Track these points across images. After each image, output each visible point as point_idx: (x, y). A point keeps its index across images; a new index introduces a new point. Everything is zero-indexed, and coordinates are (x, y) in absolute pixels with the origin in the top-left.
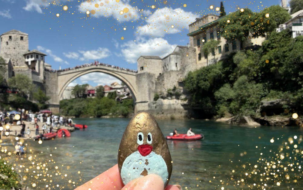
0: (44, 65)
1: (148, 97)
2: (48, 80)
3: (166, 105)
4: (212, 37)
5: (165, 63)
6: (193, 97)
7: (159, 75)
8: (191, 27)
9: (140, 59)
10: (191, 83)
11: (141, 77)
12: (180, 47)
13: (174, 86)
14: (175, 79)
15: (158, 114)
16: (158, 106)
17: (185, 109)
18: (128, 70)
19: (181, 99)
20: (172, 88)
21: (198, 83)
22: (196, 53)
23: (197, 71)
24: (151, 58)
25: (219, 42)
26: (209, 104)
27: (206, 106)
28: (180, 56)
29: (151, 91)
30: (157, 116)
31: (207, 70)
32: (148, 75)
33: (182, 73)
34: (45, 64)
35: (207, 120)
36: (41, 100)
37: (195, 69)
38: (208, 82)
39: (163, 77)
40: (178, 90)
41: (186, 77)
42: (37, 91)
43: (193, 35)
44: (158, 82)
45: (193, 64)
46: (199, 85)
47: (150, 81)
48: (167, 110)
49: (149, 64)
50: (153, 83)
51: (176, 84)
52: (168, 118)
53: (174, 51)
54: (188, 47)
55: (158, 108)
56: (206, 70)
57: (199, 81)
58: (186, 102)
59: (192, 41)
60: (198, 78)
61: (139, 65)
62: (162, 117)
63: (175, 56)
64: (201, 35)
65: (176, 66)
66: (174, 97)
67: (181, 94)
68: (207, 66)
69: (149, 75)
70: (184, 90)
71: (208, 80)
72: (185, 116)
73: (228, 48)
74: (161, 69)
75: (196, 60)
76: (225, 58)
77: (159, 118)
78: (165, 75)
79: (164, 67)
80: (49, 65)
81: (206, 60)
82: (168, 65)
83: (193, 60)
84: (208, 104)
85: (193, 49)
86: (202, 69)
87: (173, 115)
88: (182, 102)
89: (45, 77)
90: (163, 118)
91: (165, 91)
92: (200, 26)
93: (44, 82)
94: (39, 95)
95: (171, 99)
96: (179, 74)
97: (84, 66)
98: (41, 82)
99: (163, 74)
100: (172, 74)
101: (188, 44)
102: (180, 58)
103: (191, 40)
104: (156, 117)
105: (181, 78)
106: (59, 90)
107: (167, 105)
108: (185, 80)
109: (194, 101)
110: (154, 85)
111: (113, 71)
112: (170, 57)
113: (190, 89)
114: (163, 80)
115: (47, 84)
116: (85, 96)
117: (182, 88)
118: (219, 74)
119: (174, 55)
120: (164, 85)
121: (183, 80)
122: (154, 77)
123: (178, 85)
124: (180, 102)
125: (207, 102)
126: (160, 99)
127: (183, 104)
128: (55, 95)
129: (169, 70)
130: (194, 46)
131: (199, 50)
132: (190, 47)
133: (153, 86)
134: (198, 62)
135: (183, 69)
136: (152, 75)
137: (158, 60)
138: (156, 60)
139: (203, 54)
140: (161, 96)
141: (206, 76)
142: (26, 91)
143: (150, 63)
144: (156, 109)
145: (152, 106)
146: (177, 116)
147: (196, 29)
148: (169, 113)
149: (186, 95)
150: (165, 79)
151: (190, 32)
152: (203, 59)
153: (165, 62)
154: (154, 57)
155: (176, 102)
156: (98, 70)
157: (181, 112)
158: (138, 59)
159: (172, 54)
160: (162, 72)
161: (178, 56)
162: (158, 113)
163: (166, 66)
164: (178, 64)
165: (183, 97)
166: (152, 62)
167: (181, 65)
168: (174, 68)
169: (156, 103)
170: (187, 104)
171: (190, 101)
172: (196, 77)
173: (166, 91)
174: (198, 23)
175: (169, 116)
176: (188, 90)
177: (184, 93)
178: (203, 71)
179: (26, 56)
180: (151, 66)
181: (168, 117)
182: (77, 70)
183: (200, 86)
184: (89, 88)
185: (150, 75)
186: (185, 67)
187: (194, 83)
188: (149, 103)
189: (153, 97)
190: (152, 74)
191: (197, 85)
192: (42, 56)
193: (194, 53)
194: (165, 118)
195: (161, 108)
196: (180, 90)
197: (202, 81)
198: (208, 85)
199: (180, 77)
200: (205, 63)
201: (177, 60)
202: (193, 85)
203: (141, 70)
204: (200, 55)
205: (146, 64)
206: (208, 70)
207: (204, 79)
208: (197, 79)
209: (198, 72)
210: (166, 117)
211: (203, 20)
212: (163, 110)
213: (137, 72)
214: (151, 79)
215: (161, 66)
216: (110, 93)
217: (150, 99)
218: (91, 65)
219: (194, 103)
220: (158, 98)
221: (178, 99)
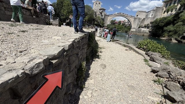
0: (105, 13)
2: (105, 18)
3: (142, 30)
4: (174, 4)
6: (155, 29)
9: (137, 12)
11: (136, 19)
12: (157, 7)
14: (149, 21)
15: (138, 33)
16: (139, 30)
17: (150, 33)
18: (132, 16)
20: (147, 24)
21: (159, 23)
22: (163, 11)
24: (142, 12)
25: (177, 6)
26: (161, 32)
27: (159, 33)
29: (138, 25)
31: (165, 18)
35: (157, 37)
37: (160, 17)
40: (149, 25)
41: (154, 20)
42: (102, 21)
43: (165, 2)
44: (142, 21)
45: (160, 15)
46: (159, 24)
47: (139, 21)
48: (142, 32)
51: (149, 23)
53: (153, 9)
58: (150, 30)
59: (164, 5)
61: (137, 14)
64: (169, 2)
65: (152, 16)
66: (146, 28)
70: (152, 25)
71: (163, 23)
73: (181, 9)
76: (176, 13)
78: (146, 19)
82: (148, 15)
83: (161, 13)
85: (162, 9)
86: (163, 18)
90: (140, 35)
94: (102, 23)
98: (103, 18)
100: (149, 19)
102: (155, 13)
106: (108, 21)
111: (126, 16)
112: (150, 12)
113: (154, 25)
116: (114, 24)
120: (144, 23)
121: (152, 22)
124: (148, 30)
125: (160, 31)
129: (148, 17)
130: (164, 7)
131: (165, 9)
132: (161, 7)
133: (140, 23)
134: (163, 15)
135: (154, 17)
137: (145, 13)
140: (142, 27)
141: (163, 21)
146: (145, 34)
150: (145, 21)
152: (166, 13)
157: (147, 34)
159: (152, 11)
161: (154, 11)
166: (142, 14)
168: (151, 16)
171: (153, 30)
172: (159, 21)
173: (144, 25)
175: (142, 34)
177: (151, 27)
179: (100, 10)
182: (114, 15)
184: (116, 21)
186: (156, 16)
188: (136, 29)
190: (140, 18)
192: (105, 10)
197: (161, 23)
199: (152, 20)
200: (166, 15)
201: (153, 13)
202: (156, 24)
203: (137, 16)
204: (165, 11)
205: (140, 14)
209: (161, 19)
212: (140, 32)
213: (135, 17)
215: (145, 15)
216: (123, 24)
217: (137, 27)
220: (140, 27)
221: (148, 29)
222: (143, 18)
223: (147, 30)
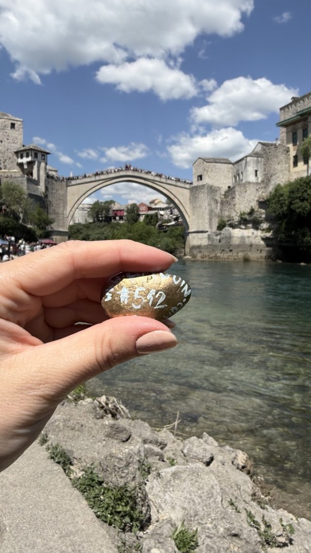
0: (46, 169)
1: (208, 224)
2: (52, 193)
3: (236, 239)
5: (238, 170)
6: (282, 227)
7: (227, 188)
8: (283, 111)
9: (197, 163)
10: (280, 203)
11: (198, 192)
12: (262, 144)
13: (250, 208)
14: (253, 197)
15: (223, 252)
16: (223, 238)
17: (268, 246)
18: (178, 180)
19: (262, 228)
20: (248, 210)
21: (291, 203)
22: (289, 155)
23: (290, 184)
24: (216, 161)
26: (308, 239)
27: (303, 242)
28: (263, 159)
29: (213, 214)
30: (222, 254)
32: (209, 188)
33: (265, 188)
34: (48, 167)
35: (302, 264)
36: (41, 224)
37: (287, 180)
38: (308, 203)
39: (234, 192)
40: (257, 215)
41: (271, 193)
42: (34, 209)
43: (285, 124)
44: (225, 200)
45: (284, 172)
46: (292, 207)
47: (213, 198)
48: (239, 246)
49: (211, 171)
50: (216, 202)
51: (254, 204)
52: (240, 259)
53: (253, 151)
54: (277, 145)
55: (223, 242)
56: (305, 182)
57: (293, 200)
58: (268, 235)
59: (285, 134)
60: (292, 195)
61: (196, 172)
62: (230, 257)
63: (255, 158)
64: (300, 125)
65: (256, 175)
66: (250, 225)
67: (262, 220)
68: (308, 177)
69: (211, 188)
70: (266, 214)
71: (307, 200)
72: (267, 257)
74: (231, 179)
75: (289, 166)
77: (225, 258)
78: (237, 189)
79: (235, 177)
80: (54, 169)
81: (305, 167)
82: (242, 173)
83: (284, 165)
84: (306, 238)
85: (284, 148)
86: (299, 181)
87: (247, 254)
88: (262, 233)
89: (47, 188)
90: (231, 259)
91: (236, 215)
92: (299, 109)
93: (46, 196)
94: (37, 216)
95: (245, 229)
96: (259, 188)
97: (107, 173)
98: (40, 195)
99: (234, 187)
100: (248, 188)
101: (277, 139)
102: (262, 163)
103: (283, 132)
104: (219, 257)
105: (263, 194)
106: (69, 209)
107: (238, 238)
108: (269, 198)
109: (283, 233)
110: (219, 205)
111: (153, 181)
112: (246, 160)
113: (277, 214)
114: (233, 198)
115: (50, 198)
116: (108, 219)
117: (263, 211)
119: (254, 157)
120: (234, 205)
121: (265, 199)
122: (218, 192)
123: (257, 207)
124: (259, 233)
125: (304, 235)
126: (227, 228)
127: (264, 237)
128: (62, 215)
129: (244, 182)
130: (288, 142)
131: (294, 150)
132: (279, 145)
133: (217, 206)
134: (293, 170)
135: (267, 179)
136: (216, 189)
137: (226, 165)
138: (223, 165)
139: (300, 157)
140: (229, 222)
141: (304, 193)
142: (18, 209)
143: (214, 169)
144: (220, 244)
145: (214, 240)
146: (254, 255)
147: (290, 115)
148: (242, 251)
149: (269, 223)
150: (237, 196)
151: (282, 120)
152: (301, 164)
153: (238, 168)
154: (220, 159)
155: (253, 233)
156: (130, 179)
157: (261, 250)
158: (195, 163)
159: (250, 156)
160: (233, 184)
161: (260, 159)
162: (224, 250)
163: (239, 175)
164: (258, 172)
165: (265, 226)
166: (216, 169)
167: (264, 174)
168: (252, 178)
169: (220, 234)
170: (271, 237)
171: (276, 232)
172: (288, 194)
173: (238, 214)
174: (295, 105)
175: (241, 255)
176: (273, 214)
177: (267, 220)
178: (300, 184)
179: (19, 154)
180: (215, 174)
181: (240, 257)
182: (98, 178)
183: (293, 209)
184: (115, 207)
185: (213, 189)
186: (271, 176)
187: (285, 204)
188: (209, 233)
189: (217, 225)
190: (215, 187)
191: (289, 207)
192: (44, 154)
193: (285, 154)
194: (235, 259)
195: (229, 243)
196: (261, 214)
197: (298, 200)
198: (306, 207)
199: (261, 193)
200: (304, 171)
201: (257, 166)
202: (282, 207)
203: (198, 180)
204: (296, 157)
205: (208, 171)
206: (308, 183)
207: (301, 198)
208: (289, 197)
209: (292, 187)
210: (236, 257)
211: (303, 101)
212: (231, 245)
213: (191, 184)
214: (215, 195)
215: (231, 175)
216: (147, 216)
217: (211, 228)
218: (118, 171)
219: (283, 236)
220: (224, 226)
221: (257, 229)
222: (225, 188)
223: (254, 236)
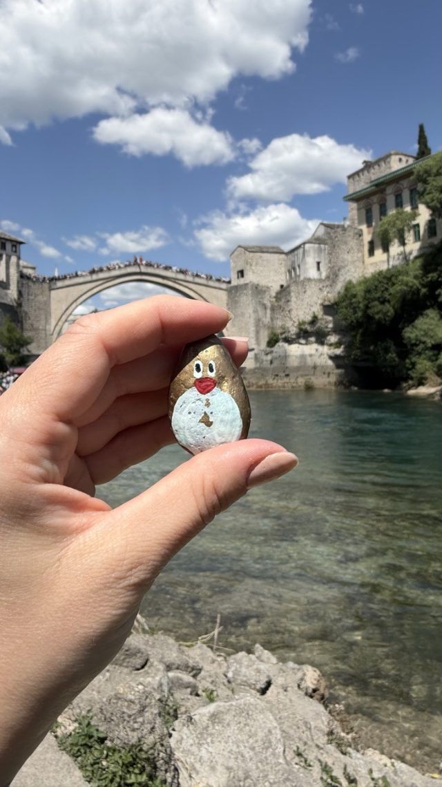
0: (18, 265)
1: (255, 339)
2: (28, 300)
3: (294, 358)
4: (399, 204)
5: (293, 262)
6: (356, 340)
7: (278, 288)
8: (351, 180)
9: (236, 253)
10: (352, 307)
11: (238, 294)
12: (327, 226)
13: (312, 315)
14: (315, 299)
15: (276, 378)
16: (276, 358)
17: (338, 367)
18: (209, 278)
19: (329, 343)
20: (309, 318)
21: (367, 307)
22: (362, 240)
23: (365, 281)
24: (262, 250)
25: (415, 215)
26: (392, 356)
27: (385, 360)
28: (327, 246)
29: (261, 325)
30: (275, 381)
31: (387, 278)
32: (254, 288)
33: (331, 286)
34: (22, 263)
35: (386, 391)
36: (12, 346)
37: (360, 275)
38: (390, 306)
39: (289, 293)
40: (321, 324)
41: (339, 293)
43: (356, 198)
44: (276, 304)
45: (357, 263)
46: (370, 312)
47: (259, 302)
48: (298, 369)
49: (257, 264)
50: (265, 307)
51: (317, 310)
52: (300, 386)
53: (314, 235)
54: (346, 226)
55: (276, 364)
56: (385, 277)
57: (369, 303)
58: (338, 351)
59: (355, 212)
60: (368, 296)
61: (235, 267)
62: (286, 385)
63: (317, 246)
64: (375, 199)
65: (318, 269)
66: (313, 339)
67: (329, 332)
68: (388, 270)
69: (256, 288)
70: (335, 323)
71: (389, 302)
72: (338, 383)
73: (435, 228)
74: (284, 275)
75: (363, 256)
76: (428, 251)
77: (279, 387)
78: (293, 288)
79: (290, 272)
80: (30, 265)
81: (385, 256)
82: (299, 266)
83: (356, 254)
84: (390, 355)
85: (356, 231)
86: (377, 276)
87: (310, 379)
88: (330, 349)
89: (20, 294)
90: (288, 387)
91: (293, 325)
92: (374, 178)
93: (20, 305)
94: (6, 334)
95: (306, 344)
96: (323, 287)
97: (109, 269)
98: (11, 304)
99: (288, 286)
100: (308, 287)
101: (345, 219)
102: (326, 252)
103: (352, 209)
104: (272, 384)
105: (330, 295)
106: (53, 322)
107: (296, 357)
108: (337, 300)
109: (358, 348)
110: (269, 311)
111: (175, 280)
112: (304, 248)
113: (349, 321)
114: (288, 301)
115: (25, 308)
117: (330, 318)
118: (415, 287)
119: (315, 243)
120: (289, 311)
121: (332, 301)
122: (267, 293)
123: (321, 313)
124: (325, 350)
125: (387, 350)
126: (281, 344)
127: (332, 355)
128: (43, 332)
129: (302, 278)
130: (360, 223)
131: (369, 233)
132: (349, 226)
133: (266, 313)
134: (369, 260)
135: (333, 274)
136: (264, 289)
137: (276, 256)
138: (273, 255)
139: (378, 242)
140: (284, 336)
141: (385, 292)
143: (260, 261)
144: (272, 366)
145: (262, 361)
146: (319, 381)
147: (362, 185)
148: (302, 376)
149: (339, 334)
150: (294, 299)
151: (351, 191)
152: (379, 252)
153: (293, 259)
154: (267, 248)
155: (317, 350)
156: (141, 277)
157: (329, 374)
158: (233, 253)
159: (309, 242)
160: (287, 281)
161: (322, 246)
162: (277, 375)
163: (294, 269)
164: (321, 265)
165: (333, 339)
166: (263, 261)
167: (329, 267)
168: (313, 273)
169: (271, 352)
170: (342, 354)
171: (349, 347)
172: (363, 294)
173: (296, 324)
174: (368, 172)
175: (301, 381)
176: (344, 323)
177: (336, 330)
178: (378, 280)
180: (262, 269)
181: (300, 384)
182: (95, 277)
183: (371, 315)
185: (260, 288)
186: (339, 270)
187: (359, 308)
188: (256, 351)
189: (266, 340)
190: (263, 287)
191: (365, 312)
192: (14, 243)
193: (357, 239)
194: (293, 387)
195: (284, 364)
196: (327, 322)
197: (376, 303)
198: (388, 311)
199: (325, 293)
200: (384, 262)
201: (319, 256)
202: (355, 312)
203: (238, 278)
204: (371, 243)
205: (251, 265)
206: (389, 279)
207: (381, 299)
208: (365, 298)
209: (368, 284)
210: (294, 385)
211: (379, 166)
212: (287, 368)
213: (229, 282)
214: (262, 298)
215: (283, 269)
217: (258, 343)
218: (126, 266)
219: (358, 352)
220: (277, 341)
221: (322, 343)
222: (276, 288)
223: (318, 354)
